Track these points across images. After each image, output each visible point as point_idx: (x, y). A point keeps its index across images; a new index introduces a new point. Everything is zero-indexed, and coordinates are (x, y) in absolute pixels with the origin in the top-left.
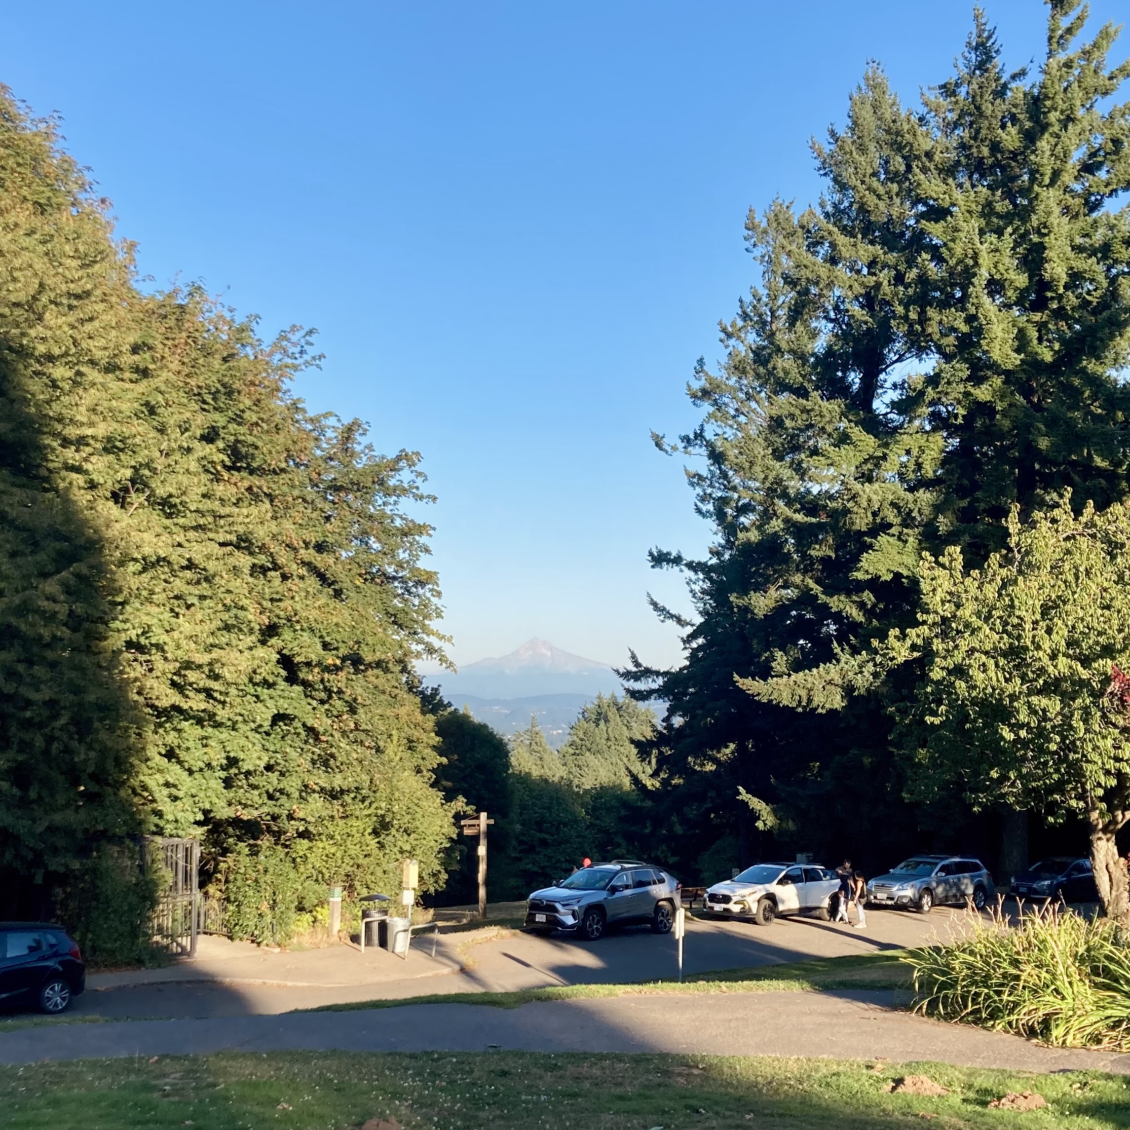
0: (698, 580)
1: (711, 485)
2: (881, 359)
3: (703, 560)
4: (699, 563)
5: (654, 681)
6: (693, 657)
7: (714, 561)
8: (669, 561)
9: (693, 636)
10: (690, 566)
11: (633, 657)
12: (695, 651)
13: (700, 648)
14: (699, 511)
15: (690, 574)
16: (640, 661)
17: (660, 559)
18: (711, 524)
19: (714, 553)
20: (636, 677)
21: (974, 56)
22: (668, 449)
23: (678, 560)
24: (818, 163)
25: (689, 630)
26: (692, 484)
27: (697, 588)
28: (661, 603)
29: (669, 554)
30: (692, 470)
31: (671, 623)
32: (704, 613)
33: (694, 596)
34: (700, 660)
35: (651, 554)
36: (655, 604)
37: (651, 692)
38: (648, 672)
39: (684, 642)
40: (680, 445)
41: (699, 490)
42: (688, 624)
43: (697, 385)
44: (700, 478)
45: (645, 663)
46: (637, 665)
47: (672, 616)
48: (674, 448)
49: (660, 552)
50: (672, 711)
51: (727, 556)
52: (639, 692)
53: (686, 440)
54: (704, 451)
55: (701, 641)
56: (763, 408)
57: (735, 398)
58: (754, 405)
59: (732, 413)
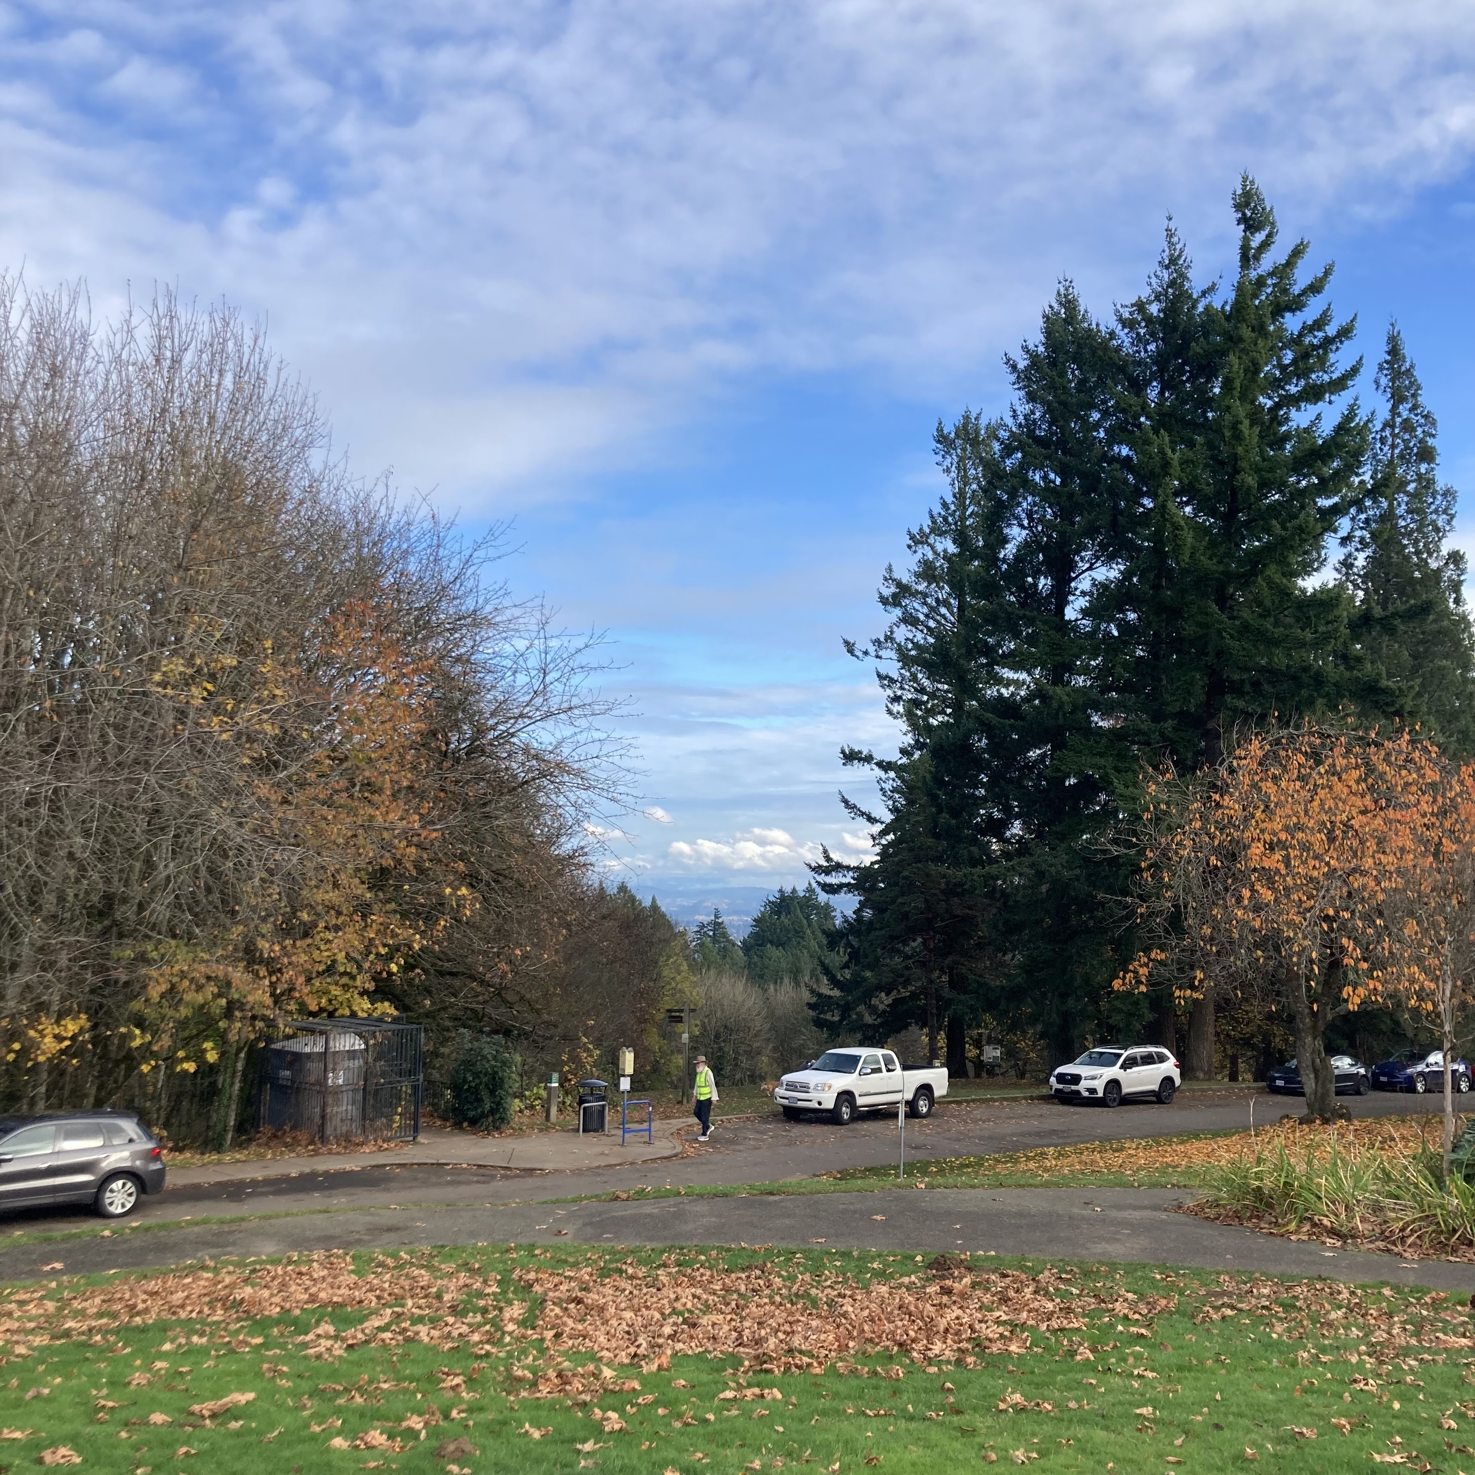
0: (888, 779)
1: (902, 688)
2: (1072, 566)
3: (893, 760)
4: (889, 763)
5: (845, 875)
6: (884, 854)
7: (904, 760)
8: (860, 759)
9: (883, 833)
10: (880, 764)
11: (825, 851)
12: (885, 847)
13: (890, 844)
14: (890, 712)
15: (882, 774)
16: (832, 856)
17: (851, 757)
18: (902, 725)
19: (903, 752)
20: (827, 871)
21: (1166, 276)
22: (860, 654)
23: (868, 759)
24: (1013, 378)
25: (879, 827)
26: (882, 686)
27: (888, 786)
28: (852, 801)
29: (860, 752)
30: (883, 672)
31: (862, 821)
32: (894, 810)
33: (884, 795)
34: (891, 855)
35: (843, 752)
36: (845, 802)
37: (841, 886)
38: (838, 867)
39: (874, 838)
40: (872, 649)
41: (889, 692)
42: (878, 821)
43: (888, 591)
44: (892, 681)
45: (836, 856)
46: (828, 859)
47: (863, 814)
48: (866, 653)
49: (852, 751)
50: (863, 905)
51: (916, 756)
52: (831, 885)
53: (877, 642)
54: (894, 655)
55: (891, 837)
56: (952, 614)
57: (925, 603)
58: (943, 610)
59: (922, 617)
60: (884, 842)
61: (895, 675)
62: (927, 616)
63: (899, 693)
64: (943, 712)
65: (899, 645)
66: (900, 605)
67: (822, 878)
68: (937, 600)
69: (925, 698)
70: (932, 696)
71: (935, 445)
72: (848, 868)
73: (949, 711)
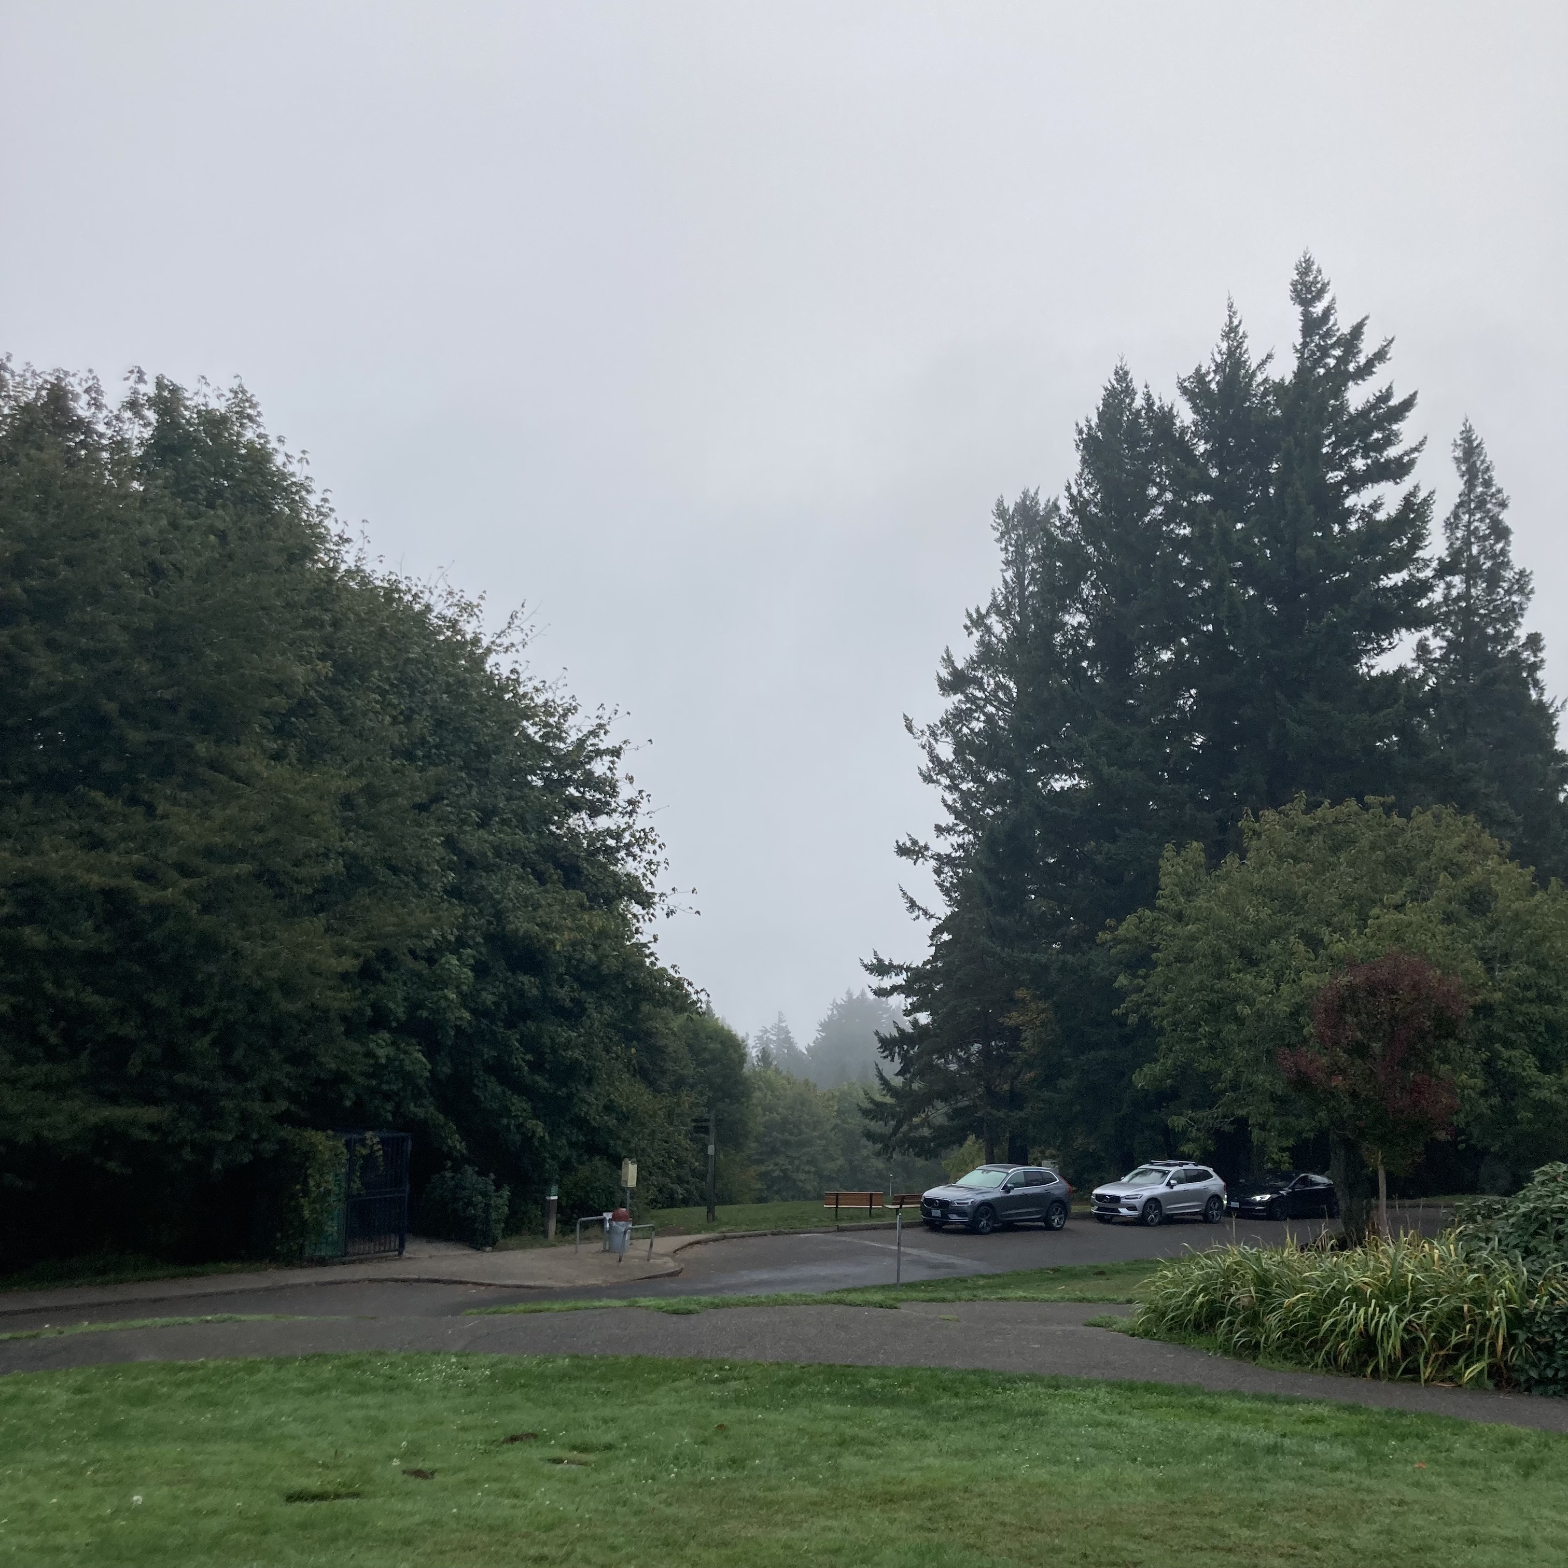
3: (948, 853)
4: (945, 856)
5: (897, 975)
6: (937, 952)
7: (961, 854)
9: (938, 931)
10: (936, 857)
13: (944, 944)
16: (883, 955)
23: (923, 852)
25: (934, 923)
31: (918, 916)
33: (942, 890)
35: (897, 845)
37: (895, 989)
42: (932, 916)
46: (880, 959)
50: (916, 1007)
51: (974, 852)
52: (883, 988)
56: (1010, 698)
57: (982, 688)
60: (939, 940)
62: (985, 701)
71: (992, 519)
72: (901, 969)
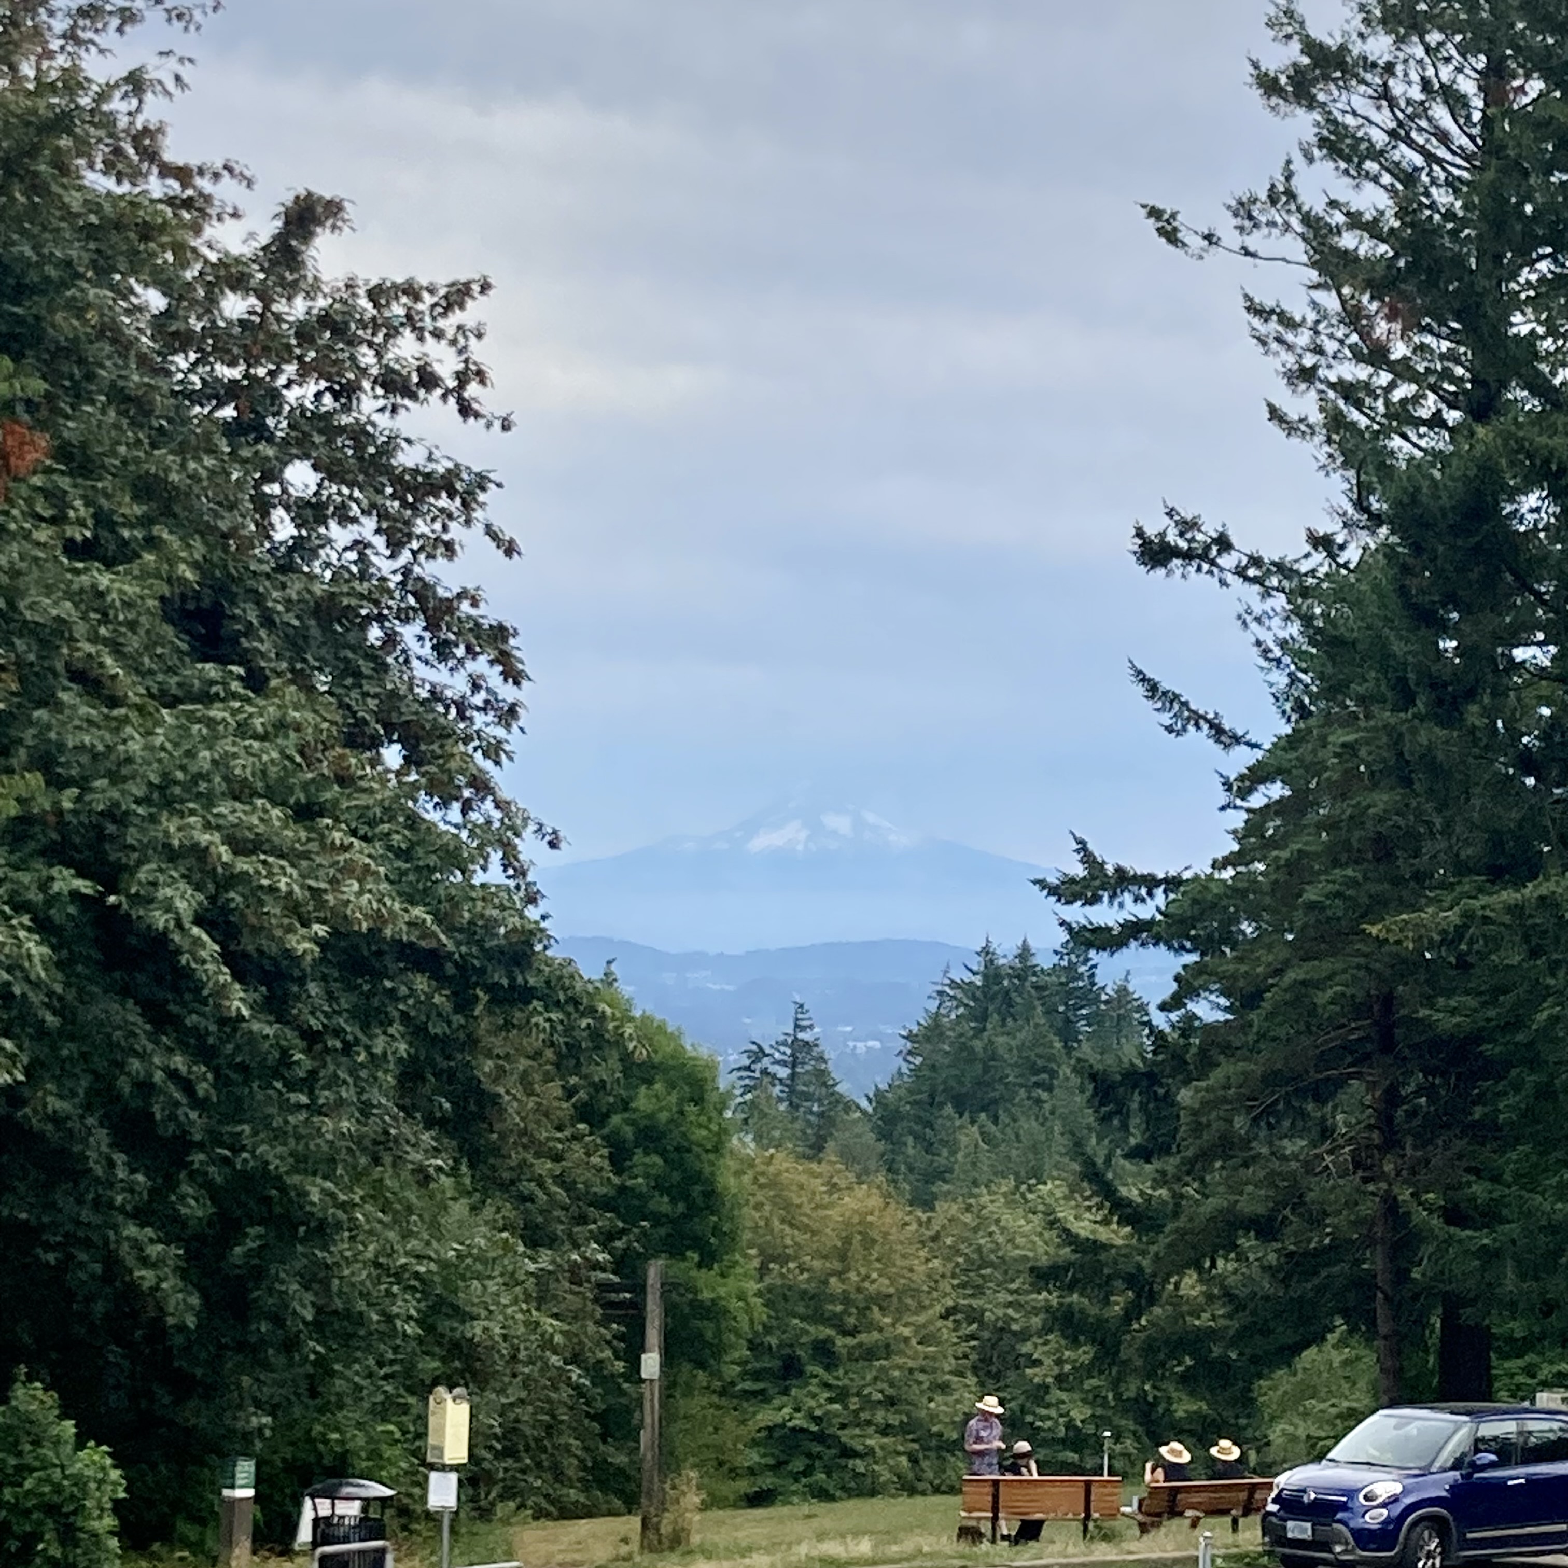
0: (1270, 613)
1: (1317, 347)
3: (1288, 559)
4: (1275, 568)
5: (1138, 899)
7: (1318, 563)
9: (1254, 777)
12: (1258, 818)
13: (1272, 810)
15: (1252, 601)
17: (1163, 548)
18: (1314, 455)
20: (1090, 893)
22: (1194, 243)
25: (1244, 758)
26: (1261, 340)
27: (1268, 637)
28: (1165, 685)
30: (1263, 298)
32: (1291, 708)
33: (1262, 661)
35: (1139, 537)
36: (1147, 683)
38: (1121, 880)
39: (1231, 790)
40: (1229, 228)
41: (1279, 357)
42: (1237, 740)
47: (1197, 718)
48: (1212, 239)
51: (1354, 550)
52: (1097, 930)
53: (1245, 208)
55: (1276, 790)
56: (1465, 124)
57: (1385, 95)
58: (1441, 114)
59: (1379, 138)
60: (1257, 800)
61: (1299, 310)
62: (1392, 134)
63: (1309, 361)
64: (1437, 421)
65: (1308, 219)
66: (1311, 104)
67: (1077, 913)
68: (1426, 84)
69: (1385, 378)
70: (1403, 371)
72: (1150, 882)
73: (1453, 416)
